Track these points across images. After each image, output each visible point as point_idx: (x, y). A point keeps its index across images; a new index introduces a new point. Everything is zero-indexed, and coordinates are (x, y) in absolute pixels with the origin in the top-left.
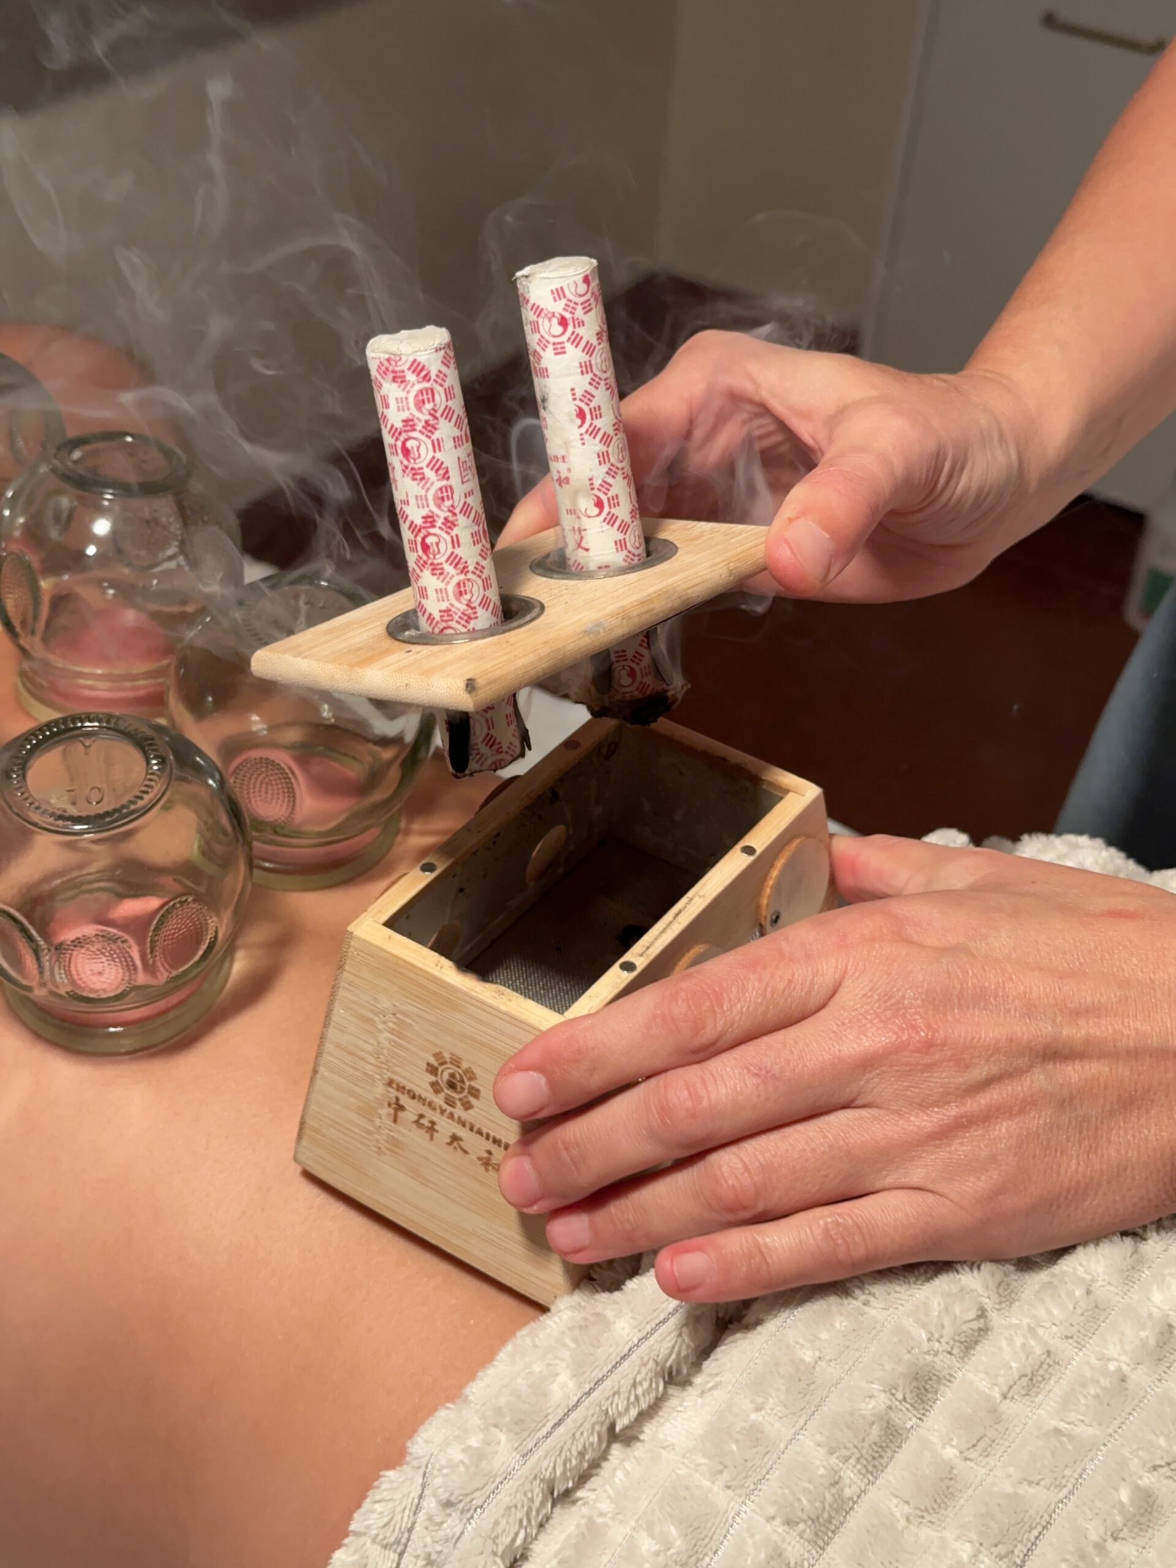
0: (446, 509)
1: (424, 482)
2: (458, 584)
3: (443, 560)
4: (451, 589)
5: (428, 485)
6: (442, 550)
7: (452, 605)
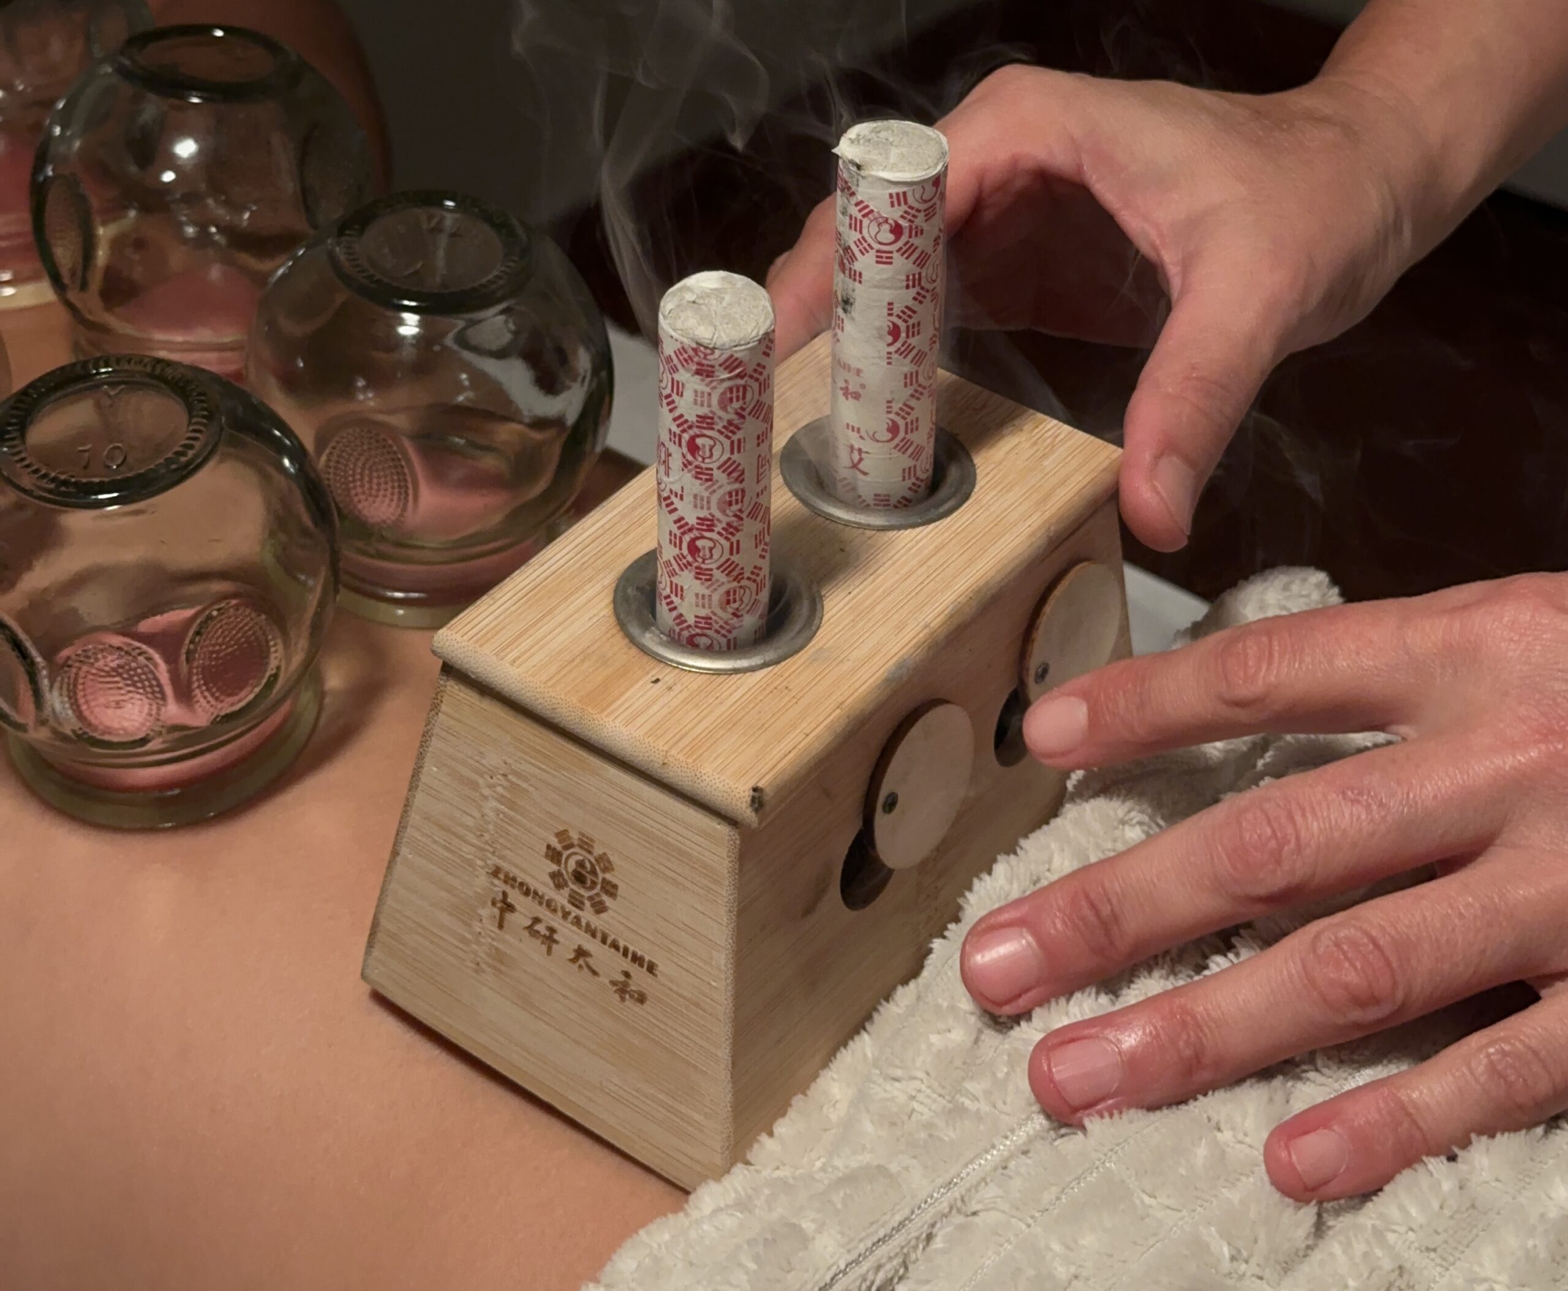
0: (731, 514)
1: (710, 483)
2: (728, 593)
3: (713, 566)
4: (716, 597)
5: (715, 487)
6: (715, 557)
7: (715, 614)
